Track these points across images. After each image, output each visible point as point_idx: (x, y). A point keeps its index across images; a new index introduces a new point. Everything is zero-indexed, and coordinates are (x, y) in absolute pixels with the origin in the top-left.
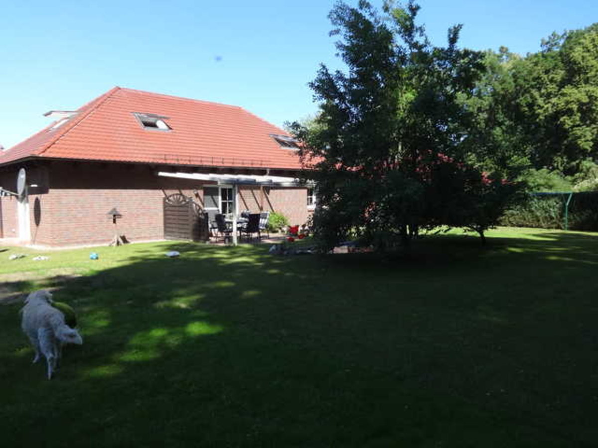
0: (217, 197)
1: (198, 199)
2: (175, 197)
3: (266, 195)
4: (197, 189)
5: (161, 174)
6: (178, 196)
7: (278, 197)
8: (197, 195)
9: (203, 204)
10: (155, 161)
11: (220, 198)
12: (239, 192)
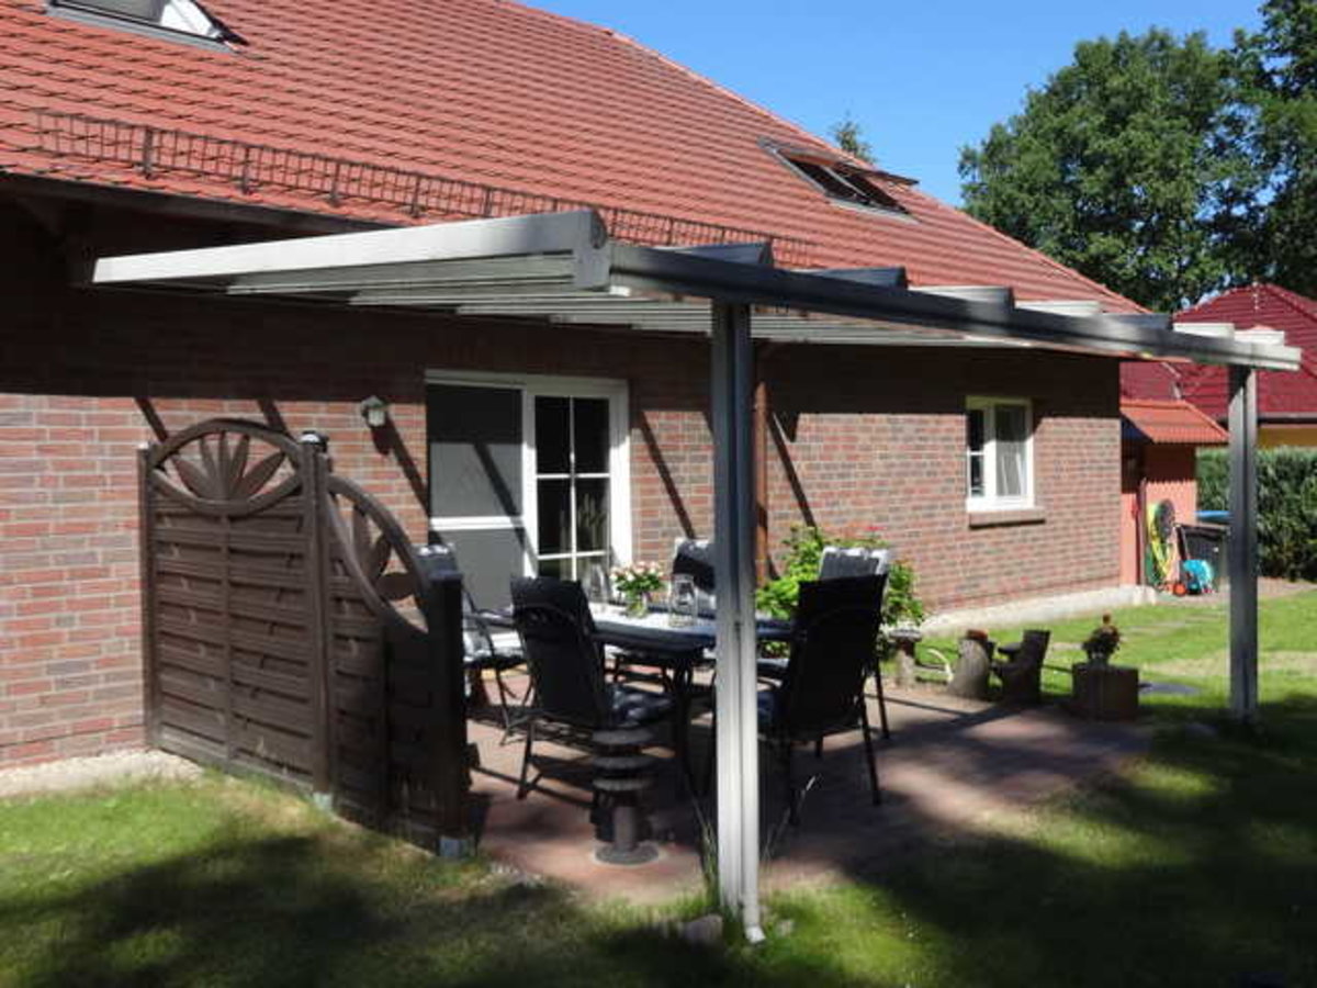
0: (511, 448)
1: (392, 465)
2: (213, 443)
3: (778, 439)
4: (388, 398)
5: (114, 269)
6: (233, 441)
7: (839, 457)
8: (385, 438)
9: (425, 496)
10: (68, 171)
11: (529, 455)
12: (637, 421)
